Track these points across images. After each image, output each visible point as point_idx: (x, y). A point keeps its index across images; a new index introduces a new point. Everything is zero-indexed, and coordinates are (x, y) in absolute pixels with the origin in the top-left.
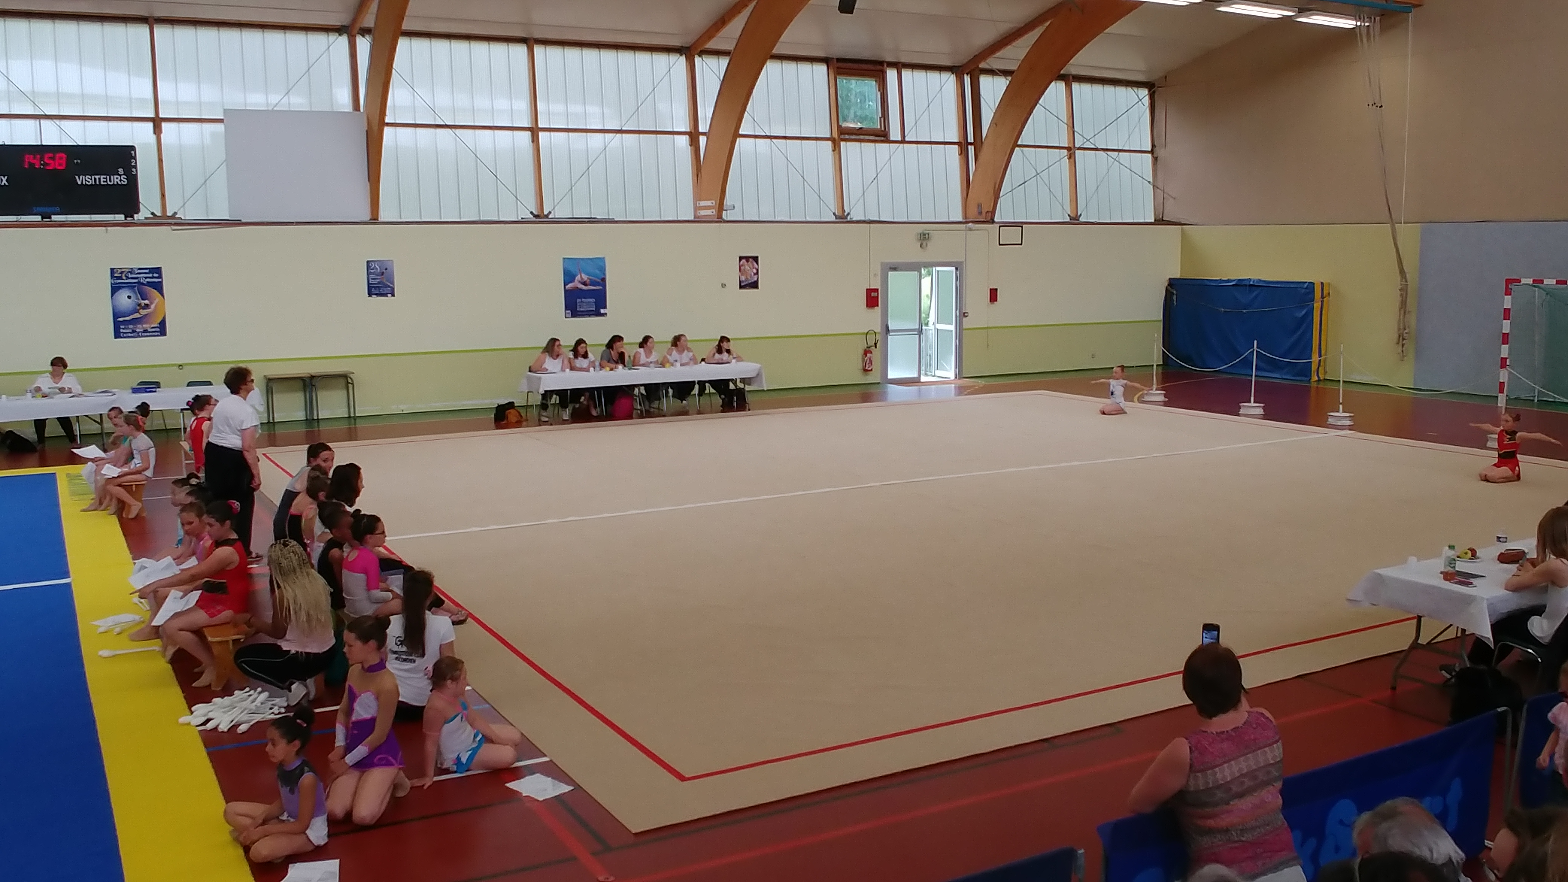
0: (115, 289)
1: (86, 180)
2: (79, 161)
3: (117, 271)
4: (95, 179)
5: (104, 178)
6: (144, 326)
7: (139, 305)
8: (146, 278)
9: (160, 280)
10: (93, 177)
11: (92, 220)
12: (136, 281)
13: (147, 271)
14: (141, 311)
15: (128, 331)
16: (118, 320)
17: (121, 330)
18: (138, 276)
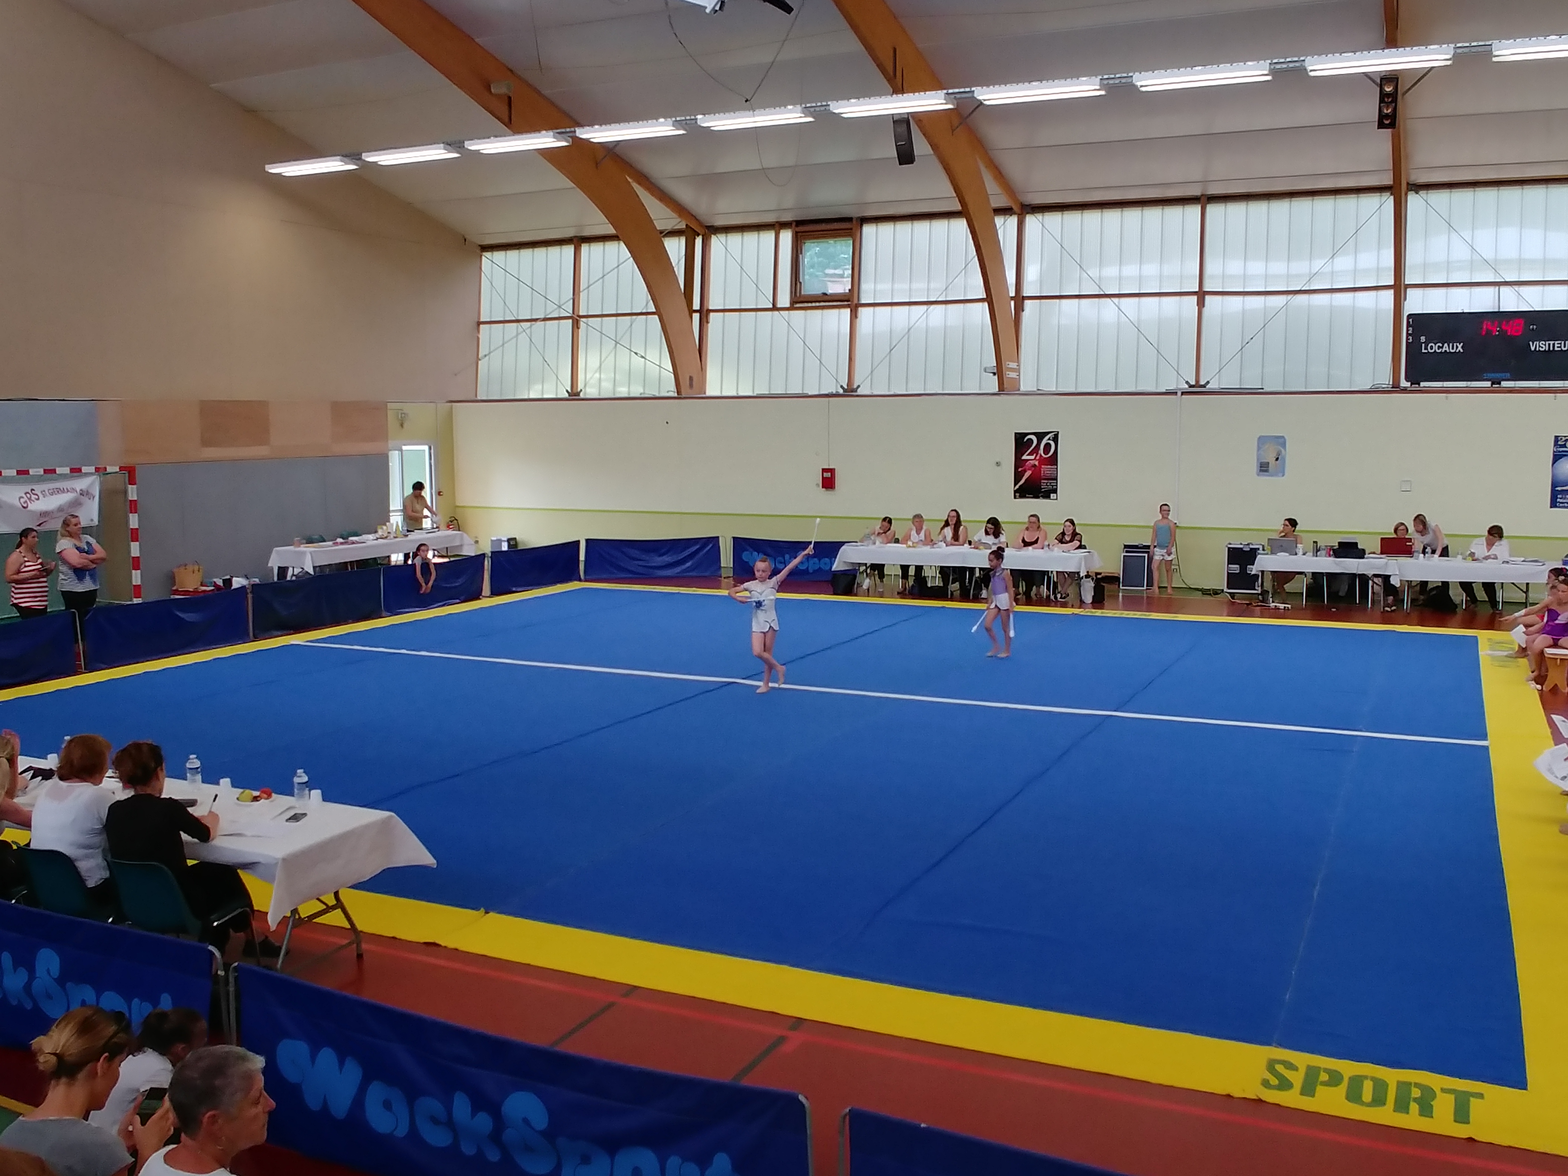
0: (1557, 457)
1: (1540, 346)
2: (1535, 327)
3: (1561, 439)
4: (1549, 344)
5: (1558, 344)
10: (1547, 343)
11: (1542, 386)
15: (1564, 501)
16: (1557, 489)
17: (1558, 500)
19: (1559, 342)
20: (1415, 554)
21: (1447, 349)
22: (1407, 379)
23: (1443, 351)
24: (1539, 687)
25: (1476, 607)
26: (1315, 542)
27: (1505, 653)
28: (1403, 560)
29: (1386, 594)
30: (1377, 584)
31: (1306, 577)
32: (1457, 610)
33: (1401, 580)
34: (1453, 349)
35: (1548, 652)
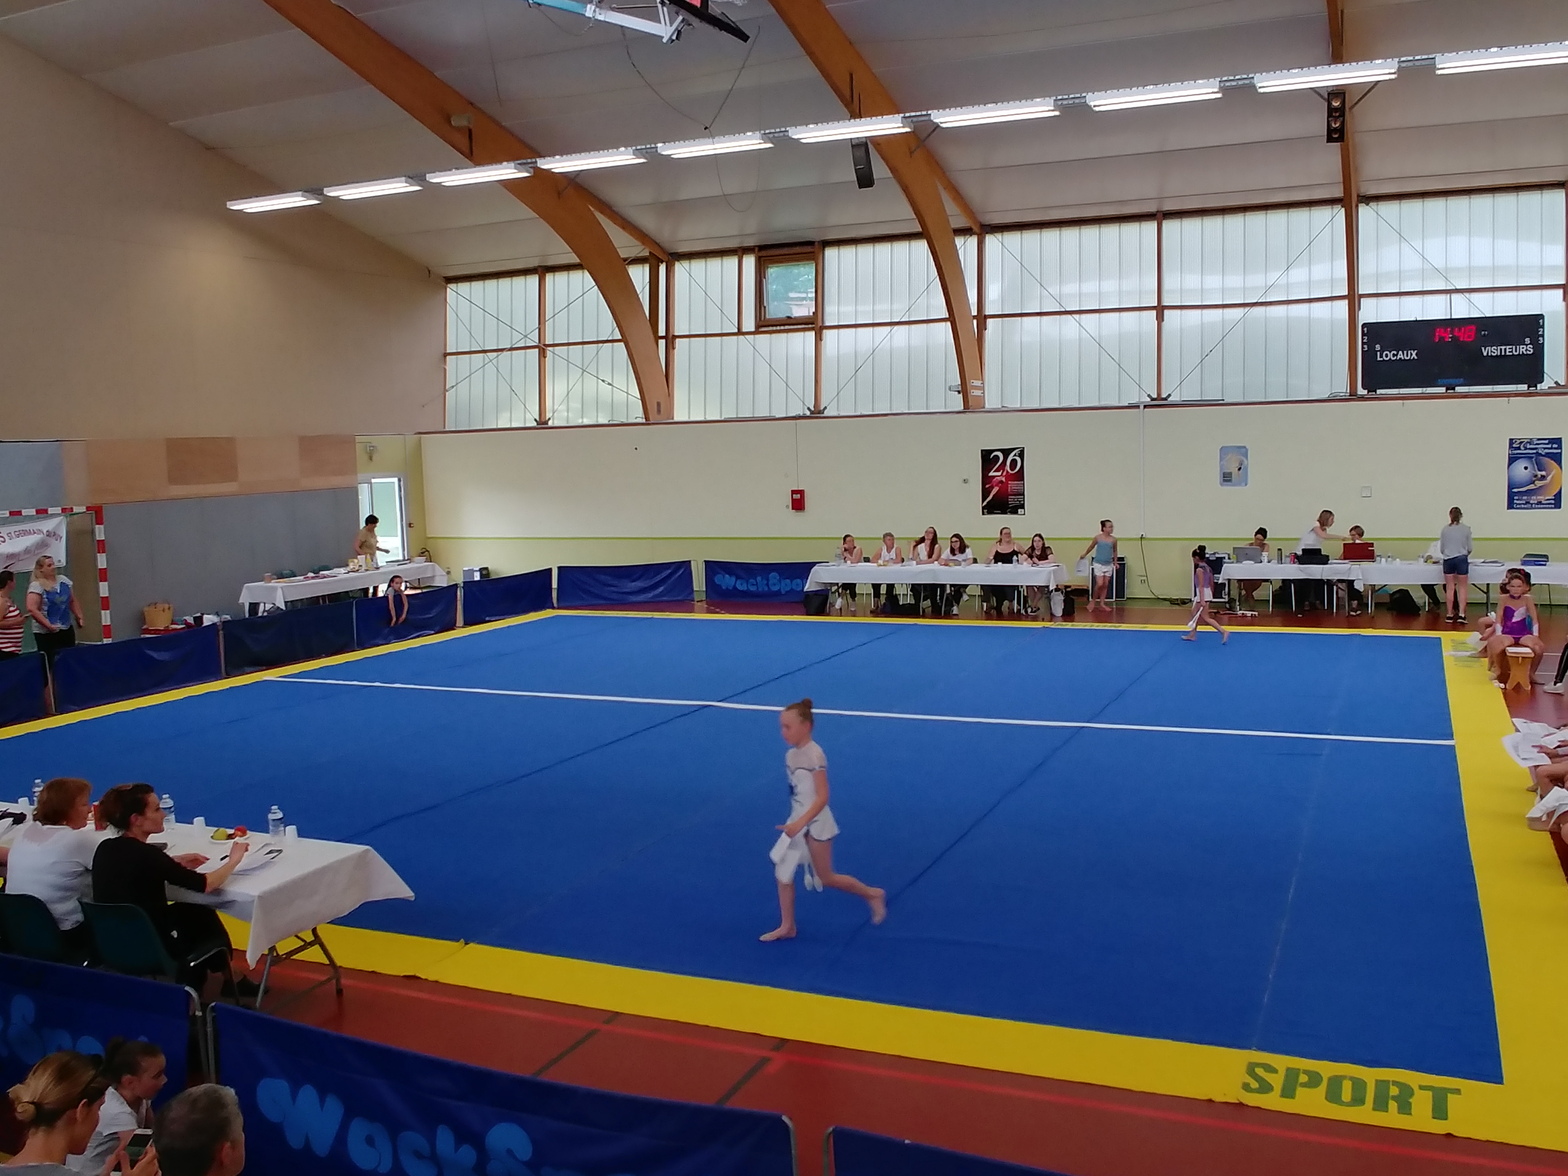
0: (1512, 460)
1: (1491, 352)
2: (1486, 333)
3: (1516, 442)
4: (1501, 349)
5: (1510, 348)
6: (1538, 497)
7: (1536, 476)
8: (1545, 448)
9: (1559, 451)
10: (1499, 348)
11: (1495, 390)
12: (1535, 451)
13: (1547, 442)
14: (1536, 482)
15: (1521, 502)
16: (1513, 490)
17: (1515, 501)
18: (1537, 446)
19: (1511, 347)
20: (1378, 558)
21: (1402, 357)
22: (1364, 387)
23: (1398, 358)
24: (1502, 685)
25: (1439, 609)
26: (1280, 550)
27: (1468, 654)
28: (1366, 565)
29: (1351, 599)
30: (1342, 590)
31: (1271, 583)
32: (1420, 612)
33: (1364, 585)
34: (1407, 356)
35: (1510, 651)
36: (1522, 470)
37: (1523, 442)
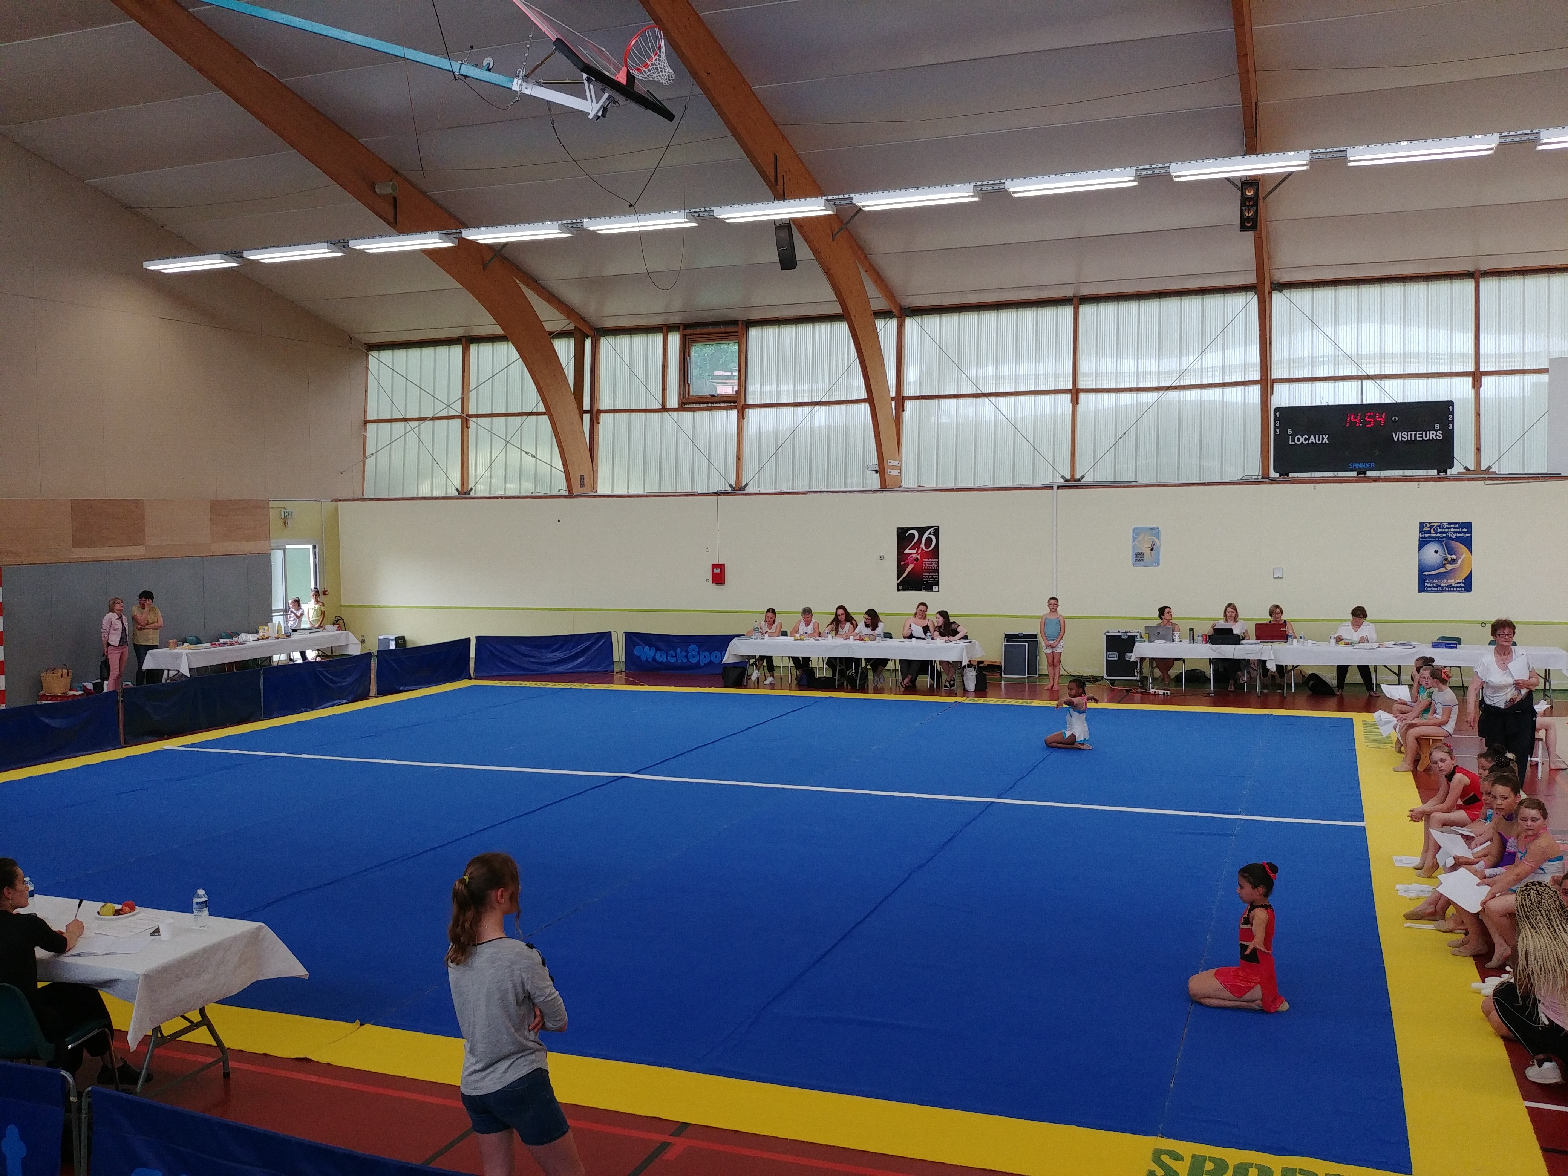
0: (1423, 543)
1: (1402, 437)
2: (1397, 418)
3: (1426, 525)
4: (1411, 435)
5: (1419, 434)
6: (1449, 581)
7: (1446, 559)
8: (1455, 533)
9: (1469, 535)
10: (1409, 433)
11: (1406, 474)
12: (1445, 535)
13: (1457, 526)
14: (1447, 565)
15: (1432, 585)
16: (1424, 573)
17: (1426, 584)
18: (1447, 530)
19: (1421, 432)
20: (1290, 639)
21: (1314, 441)
22: (1276, 471)
23: (1310, 443)
26: (1191, 629)
28: (1278, 646)
34: (1319, 440)
36: (1433, 554)
37: (1433, 526)
